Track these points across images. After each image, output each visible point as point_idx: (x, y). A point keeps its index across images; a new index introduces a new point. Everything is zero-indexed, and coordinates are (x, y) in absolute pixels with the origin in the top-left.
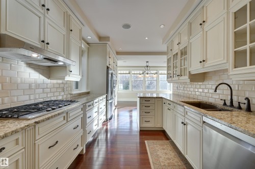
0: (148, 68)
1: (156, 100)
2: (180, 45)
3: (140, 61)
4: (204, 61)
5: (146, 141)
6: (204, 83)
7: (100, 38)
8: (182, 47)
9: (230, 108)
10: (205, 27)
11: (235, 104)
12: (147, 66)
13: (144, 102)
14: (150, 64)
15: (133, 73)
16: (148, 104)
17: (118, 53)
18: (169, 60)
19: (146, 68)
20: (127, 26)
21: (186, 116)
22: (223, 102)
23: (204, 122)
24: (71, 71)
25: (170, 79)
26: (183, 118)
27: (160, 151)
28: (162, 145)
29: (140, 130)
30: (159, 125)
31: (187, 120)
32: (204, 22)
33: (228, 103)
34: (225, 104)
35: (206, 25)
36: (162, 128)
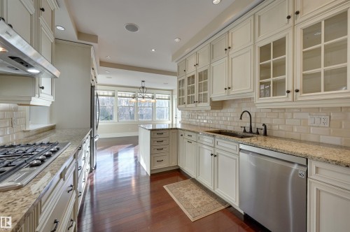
0: (145, 90)
1: (171, 131)
2: (198, 68)
3: (134, 79)
4: (229, 88)
5: (165, 187)
6: (222, 111)
7: (80, 34)
8: (201, 69)
9: (250, 135)
10: (230, 53)
11: (254, 130)
12: (143, 87)
13: (156, 136)
14: (146, 85)
15: (119, 95)
16: (161, 138)
17: (102, 63)
18: (181, 83)
19: (142, 90)
20: (132, 28)
21: (216, 146)
22: (243, 129)
23: (240, 149)
24: (43, 88)
25: (183, 106)
26: (212, 149)
27: (186, 193)
28: (184, 186)
29: (151, 175)
30: (174, 164)
31: (217, 151)
32: (229, 48)
33: (248, 130)
34: (245, 131)
35: (231, 52)
36: (177, 166)
